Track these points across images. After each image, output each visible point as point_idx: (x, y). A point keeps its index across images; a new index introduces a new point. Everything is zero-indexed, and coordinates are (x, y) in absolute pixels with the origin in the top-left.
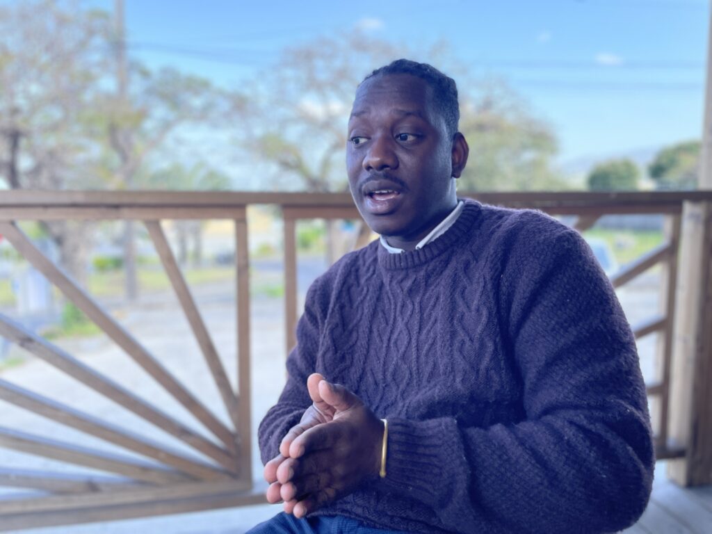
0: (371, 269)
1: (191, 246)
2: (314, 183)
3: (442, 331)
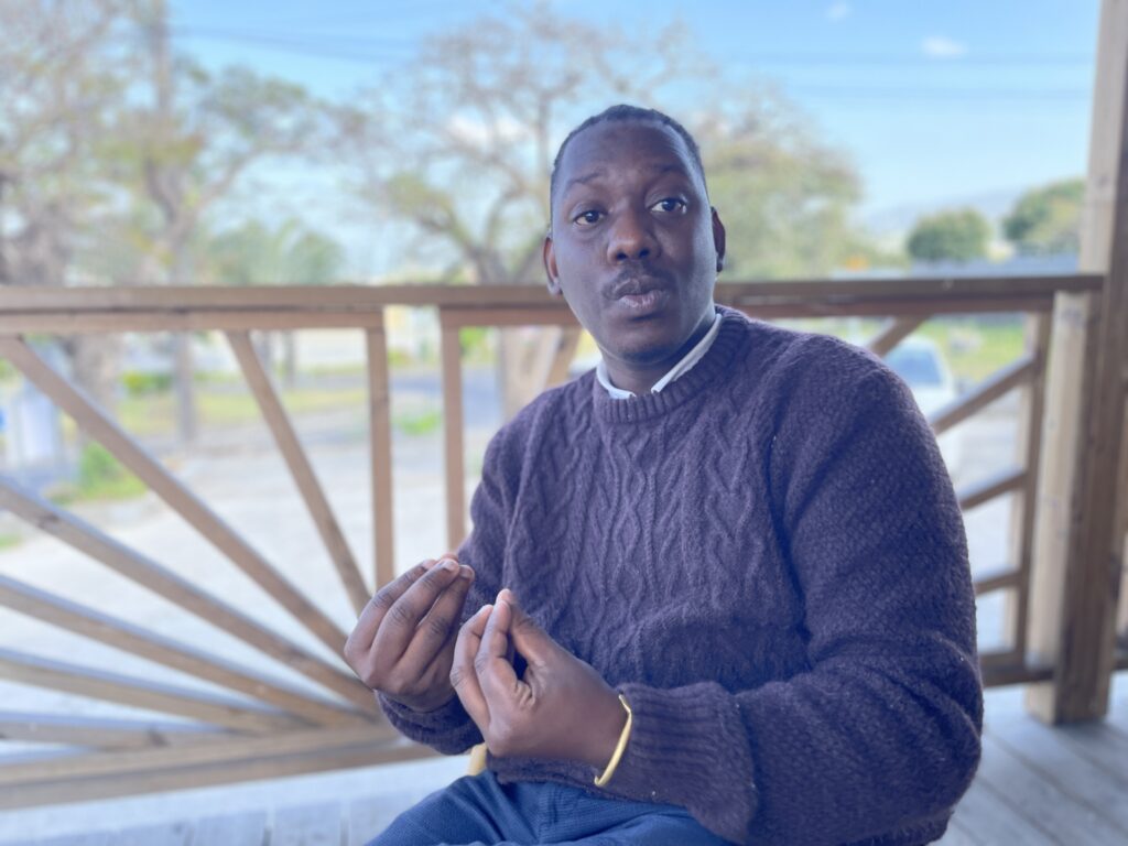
0: (584, 419)
1: (278, 352)
2: (476, 253)
3: (687, 522)
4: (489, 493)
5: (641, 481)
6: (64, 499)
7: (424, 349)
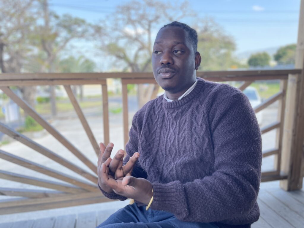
0: (160, 108)
1: (78, 92)
2: (131, 65)
3: (187, 134)
4: (134, 128)
5: (175, 124)
6: (21, 131)
7: (117, 90)
